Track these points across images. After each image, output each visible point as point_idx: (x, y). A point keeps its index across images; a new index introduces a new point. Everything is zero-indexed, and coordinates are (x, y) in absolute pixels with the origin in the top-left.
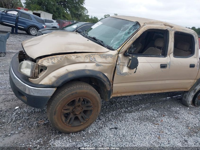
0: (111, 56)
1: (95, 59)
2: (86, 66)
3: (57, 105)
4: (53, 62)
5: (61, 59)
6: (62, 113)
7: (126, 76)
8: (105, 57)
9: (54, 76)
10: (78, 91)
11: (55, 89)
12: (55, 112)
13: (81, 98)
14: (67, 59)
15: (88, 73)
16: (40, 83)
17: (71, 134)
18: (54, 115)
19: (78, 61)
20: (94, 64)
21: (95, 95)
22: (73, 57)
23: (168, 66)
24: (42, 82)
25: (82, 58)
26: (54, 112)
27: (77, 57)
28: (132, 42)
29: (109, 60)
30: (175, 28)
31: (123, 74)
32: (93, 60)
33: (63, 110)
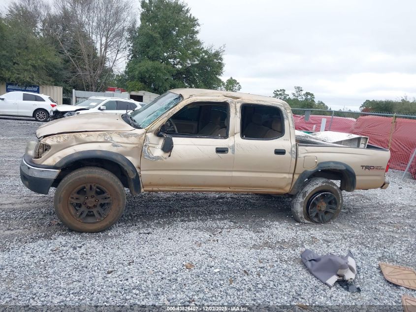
0: (136, 135)
1: (111, 138)
2: (100, 146)
3: (62, 191)
4: (59, 140)
5: (68, 138)
6: (69, 203)
7: (158, 160)
8: (127, 136)
9: (59, 157)
10: (87, 175)
11: (58, 171)
12: (60, 199)
13: (93, 185)
14: (76, 138)
15: (99, 154)
16: (43, 164)
17: (84, 234)
18: (59, 203)
19: (88, 141)
20: (110, 144)
21: (111, 182)
22: (83, 136)
23: (230, 151)
24: (46, 163)
25: (93, 137)
26: (58, 200)
27: (88, 136)
28: (166, 119)
29: (133, 140)
30: (242, 99)
31: (153, 158)
32: (109, 140)
33: (70, 198)
